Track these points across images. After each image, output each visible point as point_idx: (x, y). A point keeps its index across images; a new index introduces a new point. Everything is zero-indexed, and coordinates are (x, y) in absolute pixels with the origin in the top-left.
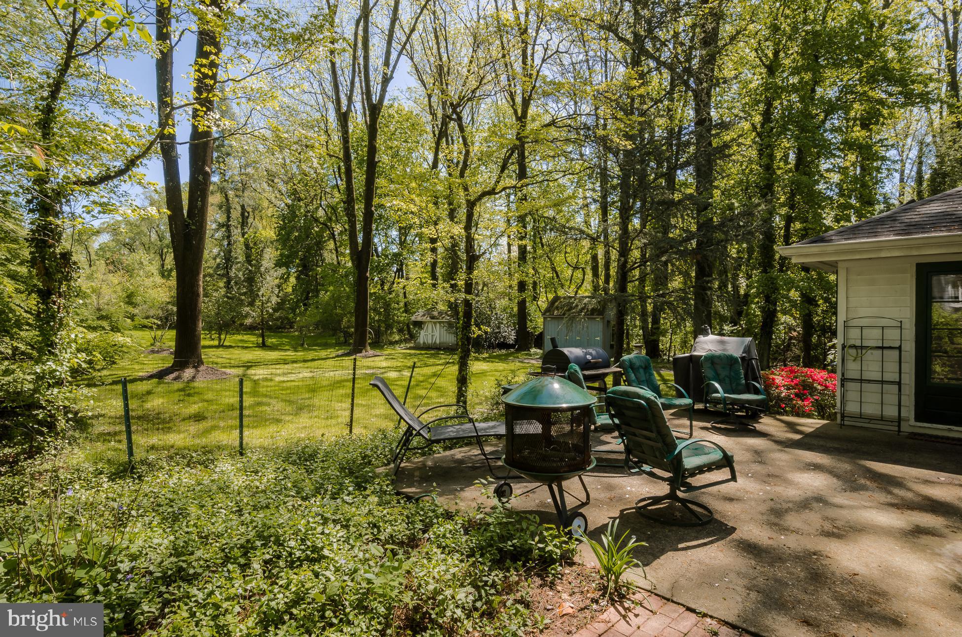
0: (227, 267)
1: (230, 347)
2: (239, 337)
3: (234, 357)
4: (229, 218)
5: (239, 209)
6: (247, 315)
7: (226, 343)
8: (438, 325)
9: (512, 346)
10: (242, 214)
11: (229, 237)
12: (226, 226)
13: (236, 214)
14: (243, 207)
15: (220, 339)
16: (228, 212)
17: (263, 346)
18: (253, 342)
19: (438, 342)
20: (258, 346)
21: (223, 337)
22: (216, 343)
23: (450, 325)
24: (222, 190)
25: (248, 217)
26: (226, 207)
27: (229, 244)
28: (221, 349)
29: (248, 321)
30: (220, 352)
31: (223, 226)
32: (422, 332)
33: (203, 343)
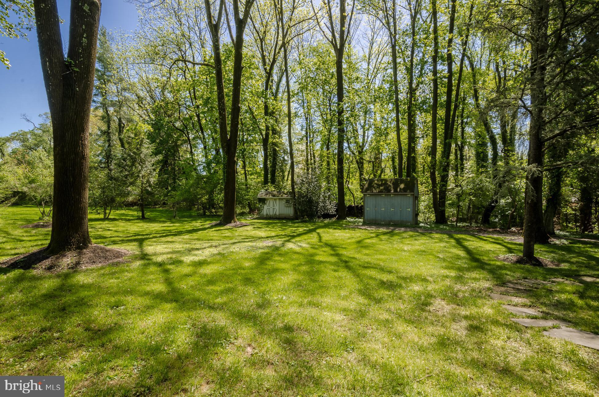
0: (108, 162)
1: (114, 220)
2: (123, 212)
3: (121, 229)
4: (109, 127)
5: (117, 121)
6: (128, 194)
7: (110, 217)
8: (278, 201)
9: (334, 216)
10: (120, 125)
11: (109, 141)
12: (107, 134)
13: (114, 125)
14: (120, 120)
15: (105, 213)
16: (108, 123)
17: (143, 218)
18: (132, 216)
19: (278, 213)
20: (138, 218)
21: (108, 211)
22: (102, 216)
23: (287, 201)
24: (104, 106)
25: (123, 127)
26: (107, 119)
27: (109, 146)
28: (107, 222)
29: (130, 199)
30: (105, 224)
31: (105, 132)
32: (266, 207)
33: (90, 216)
